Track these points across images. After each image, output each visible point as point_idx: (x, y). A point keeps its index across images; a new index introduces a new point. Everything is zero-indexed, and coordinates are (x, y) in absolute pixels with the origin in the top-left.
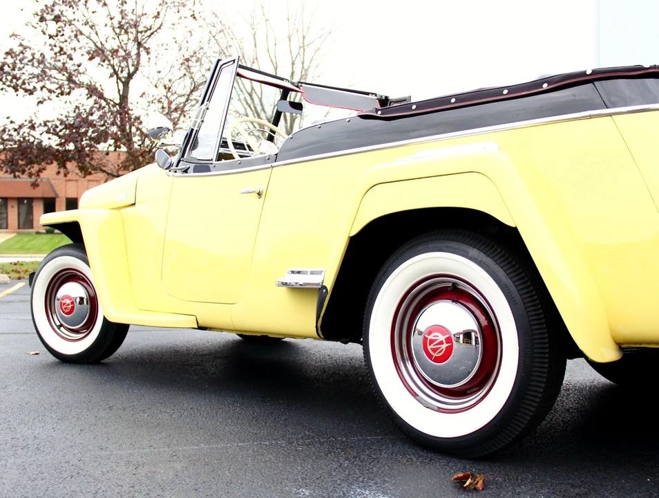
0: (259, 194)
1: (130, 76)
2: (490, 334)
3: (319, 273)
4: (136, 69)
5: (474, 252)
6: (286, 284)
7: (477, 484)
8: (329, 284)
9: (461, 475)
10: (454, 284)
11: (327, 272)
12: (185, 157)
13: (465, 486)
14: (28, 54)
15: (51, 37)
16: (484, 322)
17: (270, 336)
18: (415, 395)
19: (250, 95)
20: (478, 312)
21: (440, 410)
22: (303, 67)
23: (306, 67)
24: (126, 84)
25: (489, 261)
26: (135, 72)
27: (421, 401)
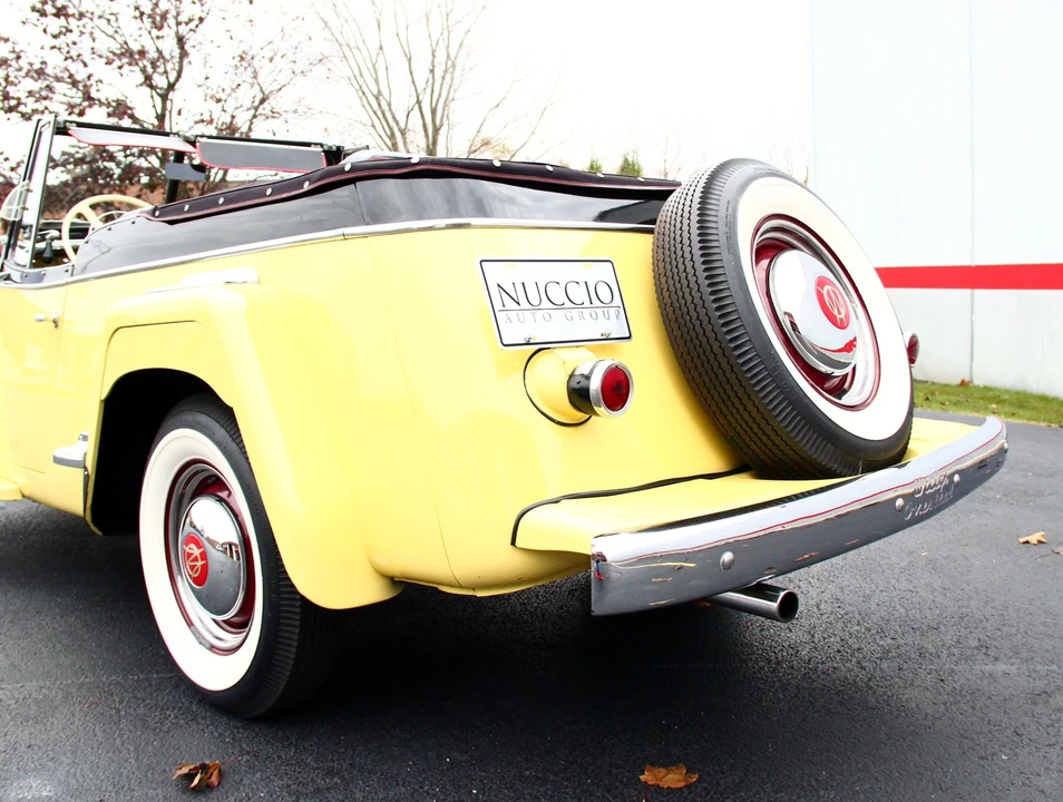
0: (55, 322)
1: (171, 87)
4: (179, 76)
6: (56, 458)
7: (210, 777)
9: (185, 770)
13: (192, 786)
14: (23, 63)
15: (55, 37)
18: (190, 624)
19: (377, 98)
22: (448, 56)
23: (452, 55)
24: (164, 98)
26: (177, 80)
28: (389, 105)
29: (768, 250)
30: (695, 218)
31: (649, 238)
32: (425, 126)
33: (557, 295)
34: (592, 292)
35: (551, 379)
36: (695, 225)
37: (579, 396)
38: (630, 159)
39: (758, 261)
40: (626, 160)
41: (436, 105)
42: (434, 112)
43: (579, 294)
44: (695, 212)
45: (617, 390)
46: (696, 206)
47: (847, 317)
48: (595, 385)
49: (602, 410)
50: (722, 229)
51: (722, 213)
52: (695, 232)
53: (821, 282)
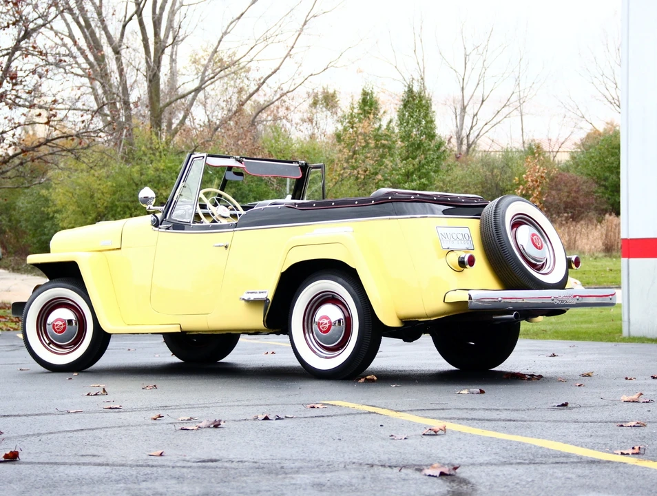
0: (226, 247)
2: (348, 320)
3: (265, 292)
5: (341, 280)
6: (243, 299)
8: (270, 298)
10: (333, 295)
11: (269, 292)
12: (167, 218)
16: (347, 315)
17: (232, 332)
18: (315, 352)
20: (343, 309)
21: (326, 358)
25: (347, 284)
27: (318, 355)
28: (100, 14)
29: (516, 225)
30: (493, 216)
31: (479, 221)
32: (145, 40)
33: (455, 237)
34: (464, 236)
35: (454, 259)
36: (493, 217)
37: (462, 263)
38: (416, 89)
39: (512, 229)
40: (410, 91)
41: (161, 14)
42: (157, 24)
43: (460, 237)
44: (493, 213)
45: (471, 261)
46: (493, 211)
47: (542, 246)
48: (466, 260)
49: (468, 266)
50: (501, 219)
51: (501, 214)
52: (493, 219)
53: (533, 235)
